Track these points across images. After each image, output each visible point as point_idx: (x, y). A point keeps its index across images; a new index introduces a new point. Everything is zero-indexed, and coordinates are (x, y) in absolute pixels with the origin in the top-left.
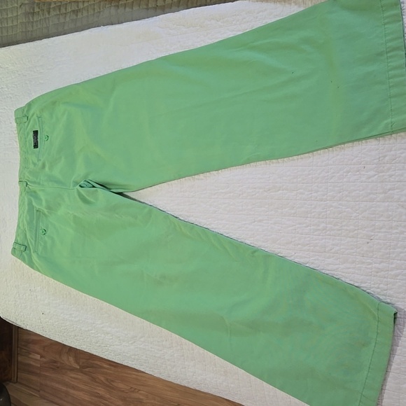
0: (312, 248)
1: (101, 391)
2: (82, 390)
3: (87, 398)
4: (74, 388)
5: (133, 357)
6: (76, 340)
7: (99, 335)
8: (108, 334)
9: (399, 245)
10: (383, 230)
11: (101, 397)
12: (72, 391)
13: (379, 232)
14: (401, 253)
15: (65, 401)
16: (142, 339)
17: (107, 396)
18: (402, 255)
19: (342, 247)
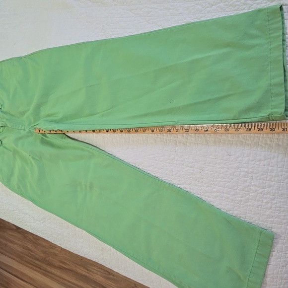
0: (164, 171)
1: (30, 246)
2: (17, 244)
3: (19, 249)
4: (11, 242)
5: (43, 232)
6: (6, 215)
7: (21, 214)
8: (27, 214)
9: (220, 176)
10: (211, 165)
11: (29, 250)
12: (9, 244)
13: (208, 166)
14: (221, 181)
15: (4, 250)
16: (49, 221)
17: (34, 249)
18: (221, 183)
19: (183, 173)
